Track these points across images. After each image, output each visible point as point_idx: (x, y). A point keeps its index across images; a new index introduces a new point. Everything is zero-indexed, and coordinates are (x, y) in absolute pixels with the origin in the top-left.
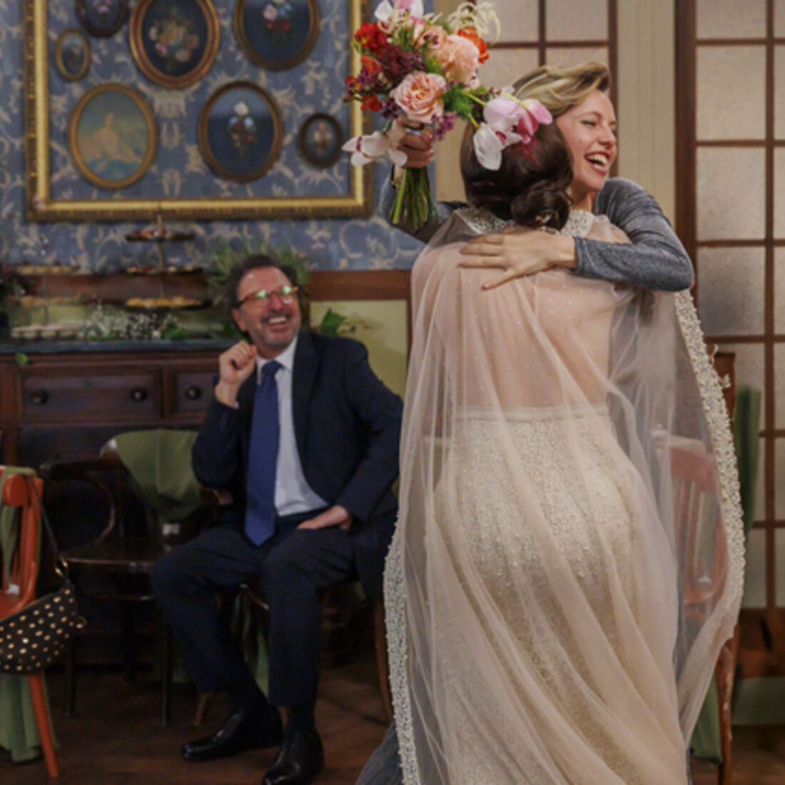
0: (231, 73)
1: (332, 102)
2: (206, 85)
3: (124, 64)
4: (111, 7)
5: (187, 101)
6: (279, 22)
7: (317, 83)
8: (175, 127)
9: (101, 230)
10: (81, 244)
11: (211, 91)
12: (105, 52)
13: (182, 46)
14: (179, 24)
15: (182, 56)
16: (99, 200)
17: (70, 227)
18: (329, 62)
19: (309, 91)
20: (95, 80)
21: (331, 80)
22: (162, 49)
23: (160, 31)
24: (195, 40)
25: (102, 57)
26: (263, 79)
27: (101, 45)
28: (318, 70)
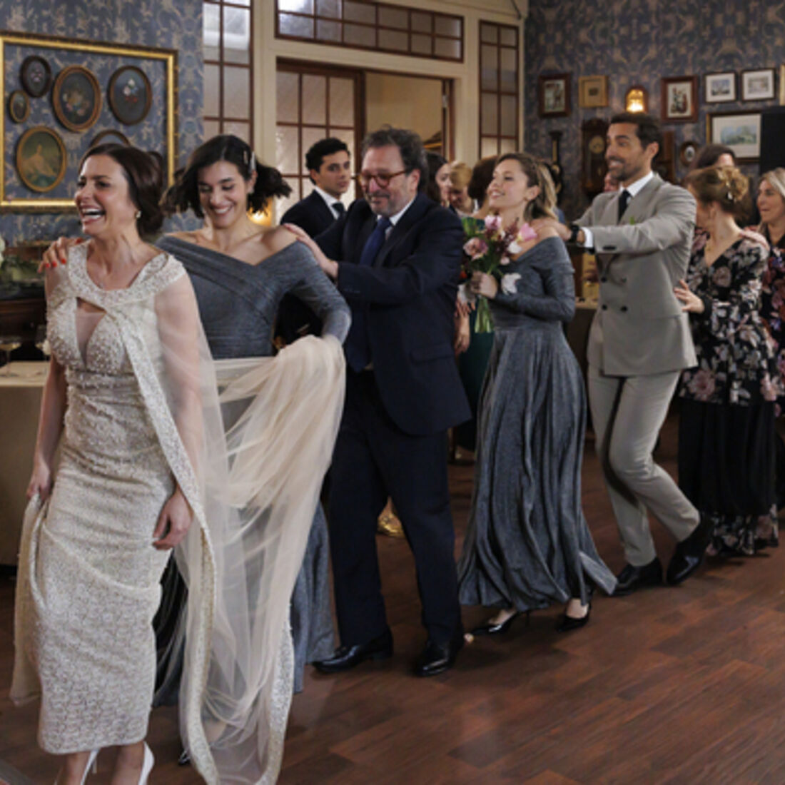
0: (105, 125)
1: (156, 145)
2: (91, 131)
3: (46, 115)
4: (41, 79)
5: (81, 140)
6: (131, 97)
7: (148, 134)
8: (75, 156)
9: (32, 218)
10: (20, 227)
11: (94, 135)
12: (36, 107)
13: (81, 106)
14: (80, 93)
15: (80, 112)
16: (31, 199)
17: (14, 216)
18: (154, 122)
19: (145, 138)
20: (30, 124)
21: (155, 133)
22: (69, 107)
23: (69, 96)
24: (88, 104)
25: (35, 110)
26: (122, 129)
27: (34, 101)
28: (149, 126)
